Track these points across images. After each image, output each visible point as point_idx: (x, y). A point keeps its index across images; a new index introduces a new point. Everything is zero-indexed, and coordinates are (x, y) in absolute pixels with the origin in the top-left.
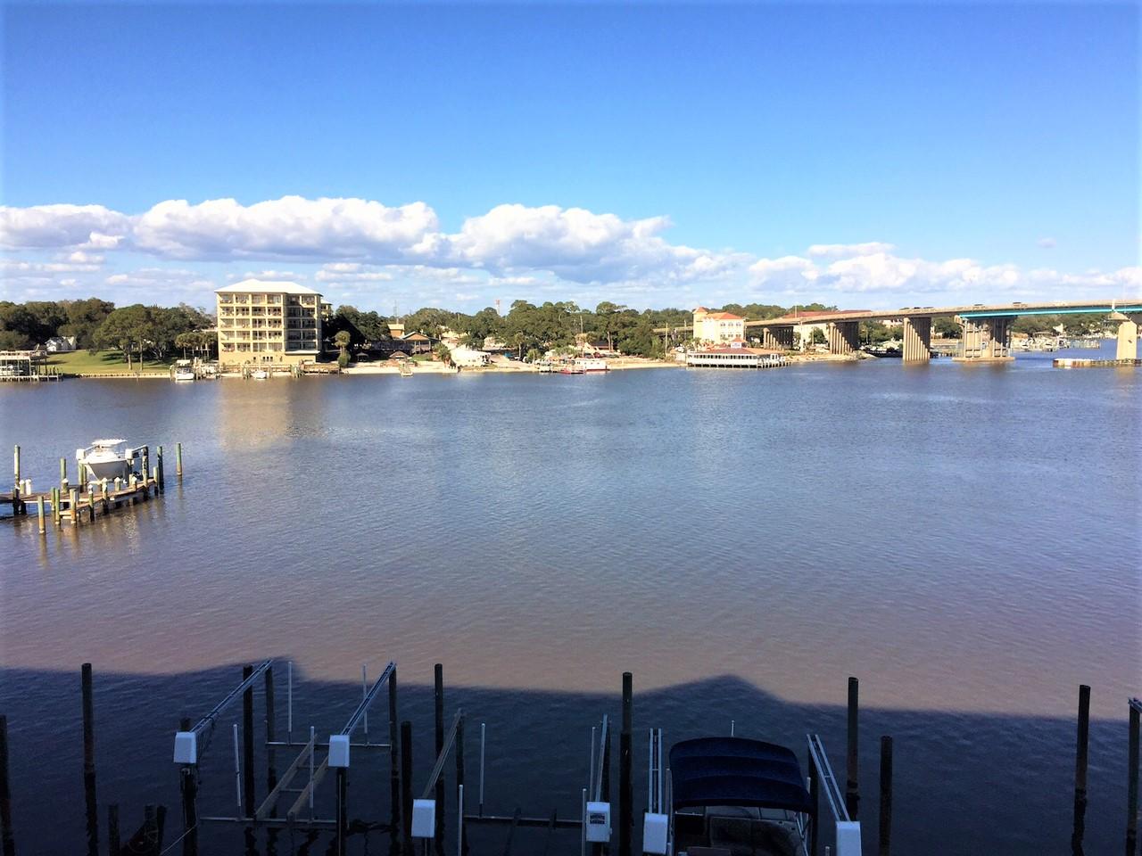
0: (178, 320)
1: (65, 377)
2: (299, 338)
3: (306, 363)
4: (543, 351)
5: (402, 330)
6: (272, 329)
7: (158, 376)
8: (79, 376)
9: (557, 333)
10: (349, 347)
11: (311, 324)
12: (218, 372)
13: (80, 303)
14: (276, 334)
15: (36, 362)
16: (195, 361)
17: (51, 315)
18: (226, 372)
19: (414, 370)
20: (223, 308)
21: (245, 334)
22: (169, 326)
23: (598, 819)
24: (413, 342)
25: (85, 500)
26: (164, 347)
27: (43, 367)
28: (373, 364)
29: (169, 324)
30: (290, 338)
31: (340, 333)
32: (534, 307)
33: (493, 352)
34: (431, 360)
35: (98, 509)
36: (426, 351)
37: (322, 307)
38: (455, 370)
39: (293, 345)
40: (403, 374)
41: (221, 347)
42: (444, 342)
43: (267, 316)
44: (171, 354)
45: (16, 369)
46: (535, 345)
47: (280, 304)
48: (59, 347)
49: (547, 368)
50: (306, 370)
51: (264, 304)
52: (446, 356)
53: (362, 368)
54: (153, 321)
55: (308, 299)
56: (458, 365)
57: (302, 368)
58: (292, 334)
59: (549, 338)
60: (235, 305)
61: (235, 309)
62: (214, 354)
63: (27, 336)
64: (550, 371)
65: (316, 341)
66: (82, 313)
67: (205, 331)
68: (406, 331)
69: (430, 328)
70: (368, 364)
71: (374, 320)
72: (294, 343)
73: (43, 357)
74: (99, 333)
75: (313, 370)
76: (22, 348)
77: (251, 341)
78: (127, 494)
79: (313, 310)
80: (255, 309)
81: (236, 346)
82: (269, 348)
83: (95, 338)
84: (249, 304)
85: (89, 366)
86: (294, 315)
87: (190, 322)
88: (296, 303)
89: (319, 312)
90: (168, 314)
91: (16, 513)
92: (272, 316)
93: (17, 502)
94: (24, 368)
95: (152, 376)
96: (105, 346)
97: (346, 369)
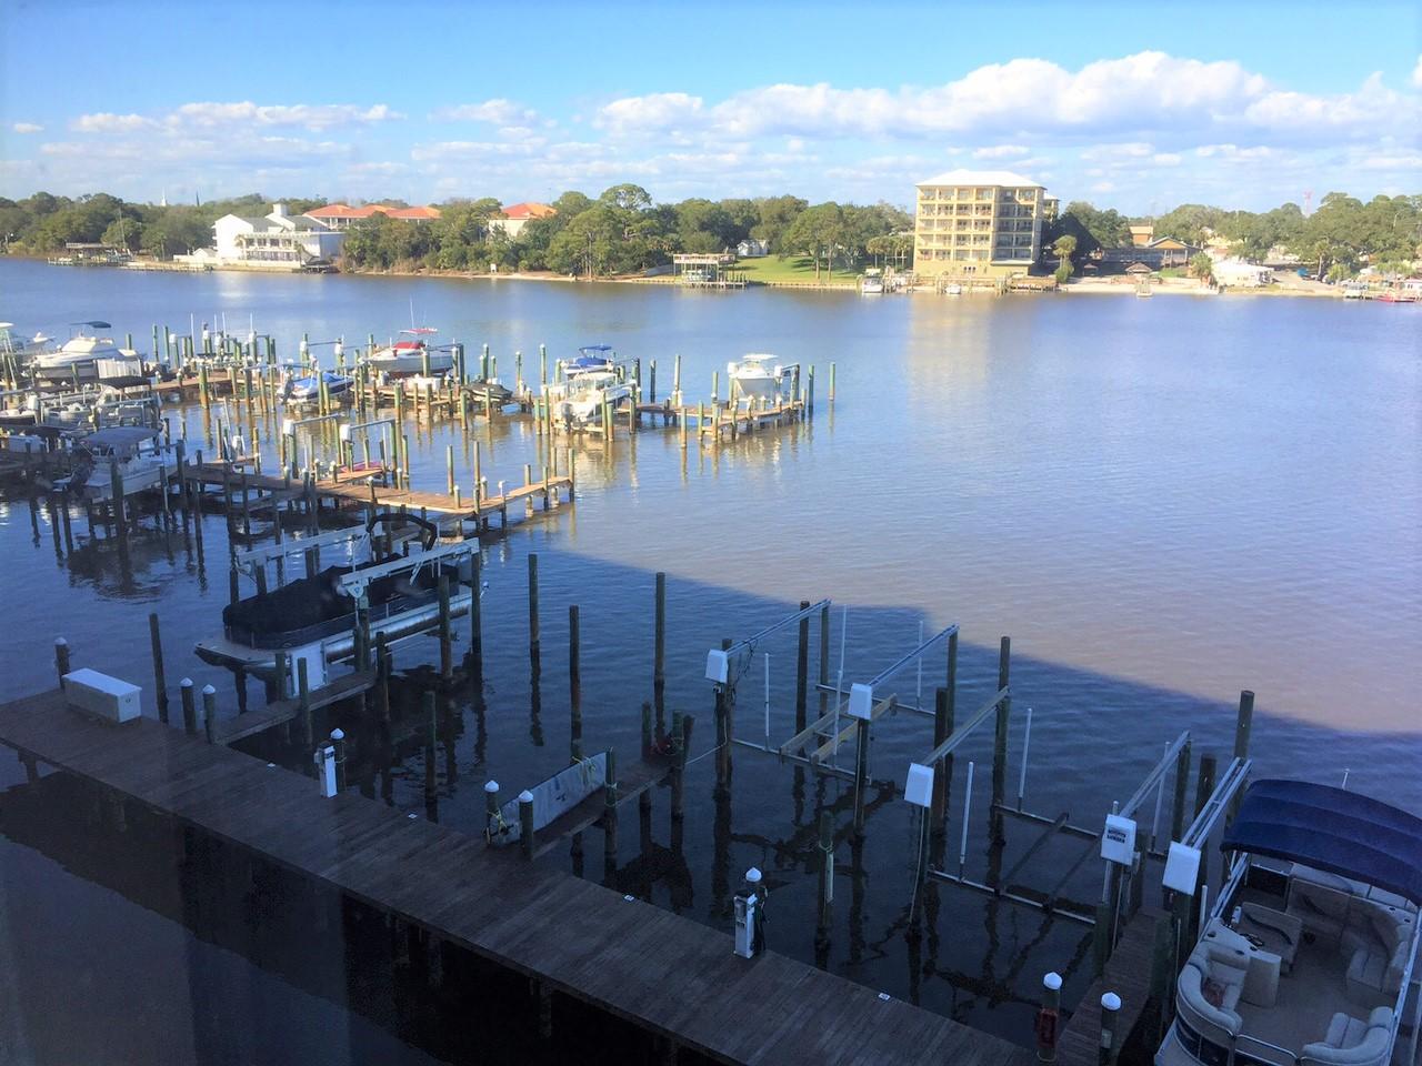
0: (873, 221)
1: (751, 284)
2: (1010, 244)
3: (1015, 276)
4: (1356, 269)
5: (1149, 235)
6: (978, 232)
7: (845, 287)
8: (765, 285)
9: (1384, 241)
10: (1073, 257)
11: (1028, 226)
12: (909, 284)
13: (773, 201)
14: (982, 239)
15: (725, 266)
16: (886, 270)
17: (745, 214)
18: (920, 285)
19: (1156, 289)
20: (924, 206)
21: (946, 238)
22: (864, 229)
23: (1118, 835)
24: (1162, 251)
25: (729, 417)
26: (856, 254)
27: (730, 273)
28: (1103, 279)
29: (863, 225)
30: (999, 244)
31: (1063, 238)
32: (1358, 204)
33: (1278, 268)
34: (1184, 276)
35: (742, 427)
36: (1179, 264)
37: (1047, 203)
38: (1214, 291)
39: (1003, 253)
40: (1139, 294)
41: (917, 253)
42: (1209, 253)
43: (974, 216)
44: (864, 260)
45: (704, 274)
46: (1347, 258)
47: (990, 200)
48: (751, 249)
49: (1357, 293)
50: (1014, 285)
51: (972, 200)
52: (1204, 272)
53: (1088, 285)
54: (845, 222)
55: (1027, 194)
56: (1221, 283)
57: (1009, 281)
58: (1002, 239)
59: (1370, 249)
60: (938, 201)
61: (937, 208)
62: (909, 264)
63: (719, 238)
64: (1360, 297)
65: (1031, 248)
66: (776, 211)
67: (902, 234)
68: (1155, 236)
69: (1191, 232)
70: (1096, 279)
71: (1112, 222)
72: (1003, 251)
73: (730, 261)
74: (788, 235)
75: (1021, 285)
76: (713, 251)
77: (953, 247)
78: (771, 415)
79: (1032, 208)
80: (960, 207)
81: (934, 253)
82: (973, 256)
83: (784, 241)
84: (954, 201)
85: (776, 273)
86: (1007, 214)
87: (887, 224)
88: (1011, 199)
89: (1039, 212)
90: (863, 213)
91: (667, 424)
92: (980, 216)
93: (668, 412)
94: (712, 273)
95: (840, 287)
96: (796, 250)
97: (1066, 286)
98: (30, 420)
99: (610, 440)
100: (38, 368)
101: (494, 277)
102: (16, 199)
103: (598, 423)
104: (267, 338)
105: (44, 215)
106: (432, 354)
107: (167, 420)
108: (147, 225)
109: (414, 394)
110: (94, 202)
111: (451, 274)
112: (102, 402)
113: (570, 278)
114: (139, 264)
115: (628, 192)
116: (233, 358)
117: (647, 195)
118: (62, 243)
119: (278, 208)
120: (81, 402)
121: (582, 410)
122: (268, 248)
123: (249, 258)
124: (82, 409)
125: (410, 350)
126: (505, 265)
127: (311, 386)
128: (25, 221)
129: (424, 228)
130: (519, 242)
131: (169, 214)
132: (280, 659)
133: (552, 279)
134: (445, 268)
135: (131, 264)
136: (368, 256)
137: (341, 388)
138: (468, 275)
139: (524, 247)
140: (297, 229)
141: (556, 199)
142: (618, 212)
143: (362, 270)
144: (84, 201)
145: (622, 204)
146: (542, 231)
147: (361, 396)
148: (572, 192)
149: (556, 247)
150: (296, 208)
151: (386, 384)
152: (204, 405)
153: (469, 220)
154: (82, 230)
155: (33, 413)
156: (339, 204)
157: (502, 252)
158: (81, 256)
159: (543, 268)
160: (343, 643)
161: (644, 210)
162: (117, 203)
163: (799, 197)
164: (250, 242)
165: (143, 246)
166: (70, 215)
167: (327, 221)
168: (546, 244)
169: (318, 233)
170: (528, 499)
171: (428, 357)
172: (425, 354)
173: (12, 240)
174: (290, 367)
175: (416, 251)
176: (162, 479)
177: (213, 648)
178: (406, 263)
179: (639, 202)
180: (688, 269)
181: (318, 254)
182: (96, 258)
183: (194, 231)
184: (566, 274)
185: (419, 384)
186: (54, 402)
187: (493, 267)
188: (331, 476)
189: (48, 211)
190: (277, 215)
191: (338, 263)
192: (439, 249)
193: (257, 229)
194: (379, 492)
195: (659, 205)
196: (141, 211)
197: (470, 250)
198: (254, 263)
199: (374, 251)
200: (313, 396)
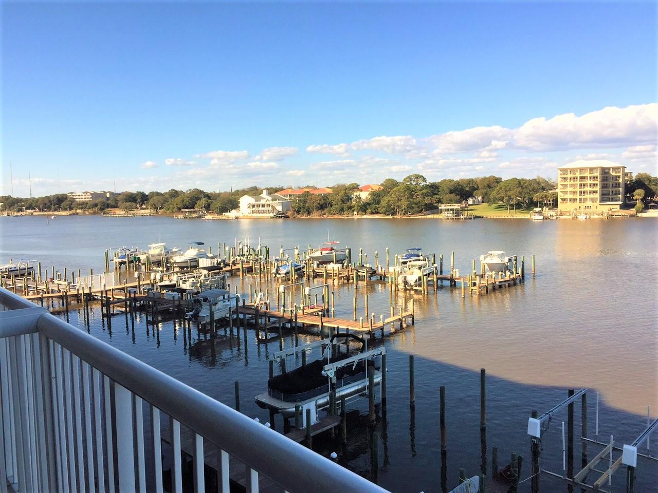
0: (536, 186)
1: (476, 217)
2: (609, 194)
3: (613, 210)
6: (591, 189)
7: (523, 217)
8: (482, 217)
10: (643, 200)
11: (618, 185)
12: (557, 215)
13: (485, 179)
14: (594, 192)
15: (463, 209)
16: (544, 209)
17: (471, 185)
18: (562, 215)
20: (562, 178)
21: (574, 193)
22: (531, 190)
25: (484, 282)
26: (528, 202)
27: (466, 212)
29: (530, 188)
30: (603, 194)
31: (637, 191)
35: (490, 288)
37: (626, 174)
39: (605, 199)
41: (559, 200)
43: (589, 182)
44: (532, 205)
45: (453, 213)
47: (597, 174)
48: (474, 202)
50: (612, 214)
51: (587, 174)
53: (653, 213)
54: (522, 187)
55: (616, 170)
57: (610, 213)
58: (605, 192)
60: (569, 176)
61: (569, 178)
62: (555, 204)
63: (459, 197)
65: (620, 196)
66: (485, 184)
67: (551, 192)
73: (466, 207)
74: (493, 194)
75: (617, 214)
76: (456, 203)
77: (578, 197)
78: (505, 281)
79: (619, 177)
80: (581, 178)
81: (569, 200)
82: (589, 201)
83: (491, 197)
84: (578, 175)
85: (488, 212)
86: (607, 180)
87: (542, 187)
88: (608, 173)
89: (623, 178)
90: (530, 182)
91: (451, 285)
92: (592, 182)
93: (452, 280)
94: (457, 213)
95: (520, 217)
96: (496, 201)
97: (641, 214)
98: (174, 286)
99: (426, 293)
100: (175, 262)
101: (356, 217)
102: (163, 193)
103: (420, 285)
104: (266, 248)
105: (173, 198)
106: (338, 253)
107: (229, 285)
108: (212, 201)
109: (332, 272)
110: (193, 192)
111: (337, 216)
112: (202, 278)
113: (390, 217)
114: (209, 217)
115: (416, 178)
116: (252, 256)
117: (424, 179)
118: (180, 209)
119: (265, 192)
120: (194, 277)
121: (412, 279)
122: (261, 208)
123: (253, 213)
124: (195, 281)
125: (328, 252)
126: (360, 212)
127: (287, 269)
128: (166, 201)
129: (325, 197)
130: (367, 201)
131: (222, 196)
132: (297, 408)
133: (382, 217)
134: (334, 214)
135: (206, 217)
136: (302, 210)
137: (299, 269)
138: (345, 217)
139: (369, 204)
140: (272, 200)
141: (382, 182)
142: (412, 187)
143: (299, 216)
144: (189, 192)
145: (414, 183)
146: (377, 197)
147: (308, 273)
148: (390, 179)
149: (383, 203)
150: (272, 191)
151: (318, 267)
152: (241, 278)
153: (345, 193)
154: (188, 204)
155: (176, 282)
156: (290, 189)
157: (359, 206)
158: (187, 214)
159: (377, 213)
160: (323, 400)
161: (423, 186)
162: (201, 192)
163: (497, 176)
164: (253, 206)
165: (211, 209)
166: (183, 198)
167: (285, 196)
168: (378, 203)
169: (281, 201)
170: (392, 324)
171: (336, 254)
172: (334, 253)
173: (160, 209)
174: (277, 260)
175: (322, 207)
176: (230, 313)
177: (263, 400)
178: (317, 213)
179: (421, 181)
180: (446, 211)
181: (281, 210)
182: (193, 215)
183: (230, 203)
184: (388, 215)
185: (333, 267)
186: (183, 277)
187: (355, 213)
188: (301, 311)
189: (174, 196)
190: (264, 194)
191: (289, 213)
192: (331, 206)
193: (256, 201)
194: (324, 319)
195: (430, 183)
196: (210, 195)
197: (345, 206)
198: (255, 215)
199: (304, 208)
200: (287, 273)
